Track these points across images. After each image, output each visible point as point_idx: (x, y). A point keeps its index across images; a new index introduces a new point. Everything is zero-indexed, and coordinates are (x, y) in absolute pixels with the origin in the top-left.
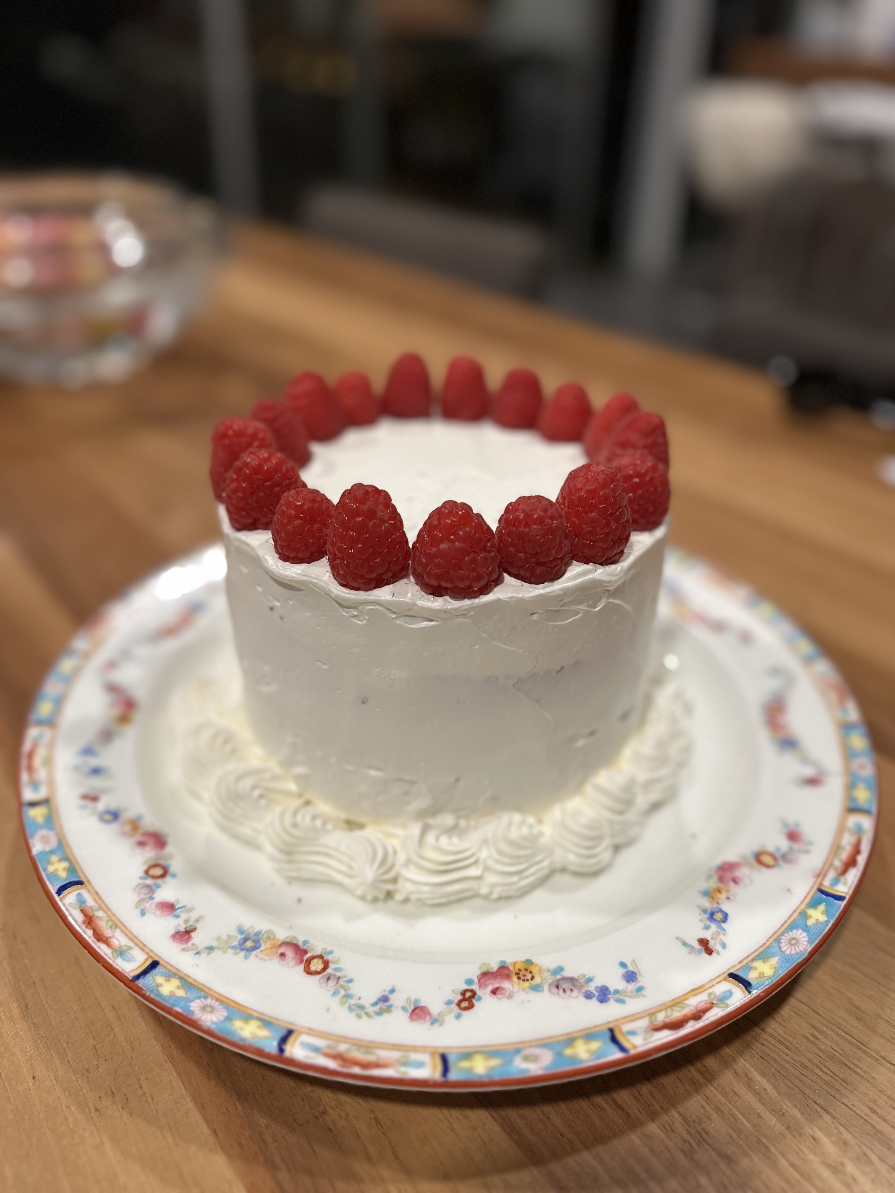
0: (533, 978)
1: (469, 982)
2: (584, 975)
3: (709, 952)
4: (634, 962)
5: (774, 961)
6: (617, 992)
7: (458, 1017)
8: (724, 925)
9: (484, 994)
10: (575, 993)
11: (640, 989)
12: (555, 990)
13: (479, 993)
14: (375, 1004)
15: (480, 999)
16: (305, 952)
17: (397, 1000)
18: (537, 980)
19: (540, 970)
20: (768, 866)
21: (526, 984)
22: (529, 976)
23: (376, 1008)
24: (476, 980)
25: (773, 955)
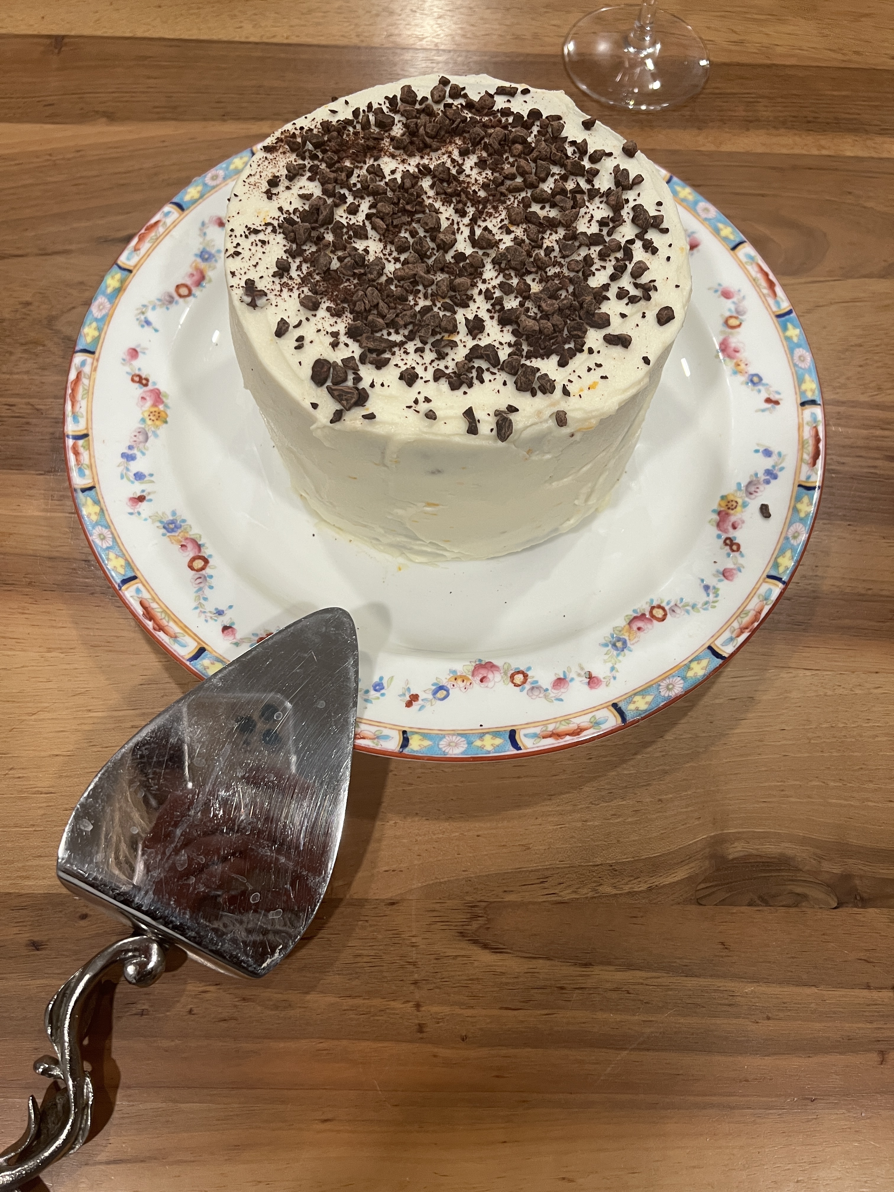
0: (737, 502)
1: (719, 537)
2: (751, 476)
3: (777, 403)
4: (758, 445)
5: (807, 377)
6: (774, 467)
7: (742, 556)
8: (764, 382)
9: (732, 534)
10: (761, 488)
11: (779, 454)
12: (753, 496)
13: (730, 536)
14: (708, 595)
15: (735, 538)
16: (643, 615)
17: (711, 581)
18: (740, 501)
19: (733, 495)
20: (739, 326)
21: (739, 508)
22: (735, 504)
23: (711, 596)
24: (720, 532)
25: (803, 375)
